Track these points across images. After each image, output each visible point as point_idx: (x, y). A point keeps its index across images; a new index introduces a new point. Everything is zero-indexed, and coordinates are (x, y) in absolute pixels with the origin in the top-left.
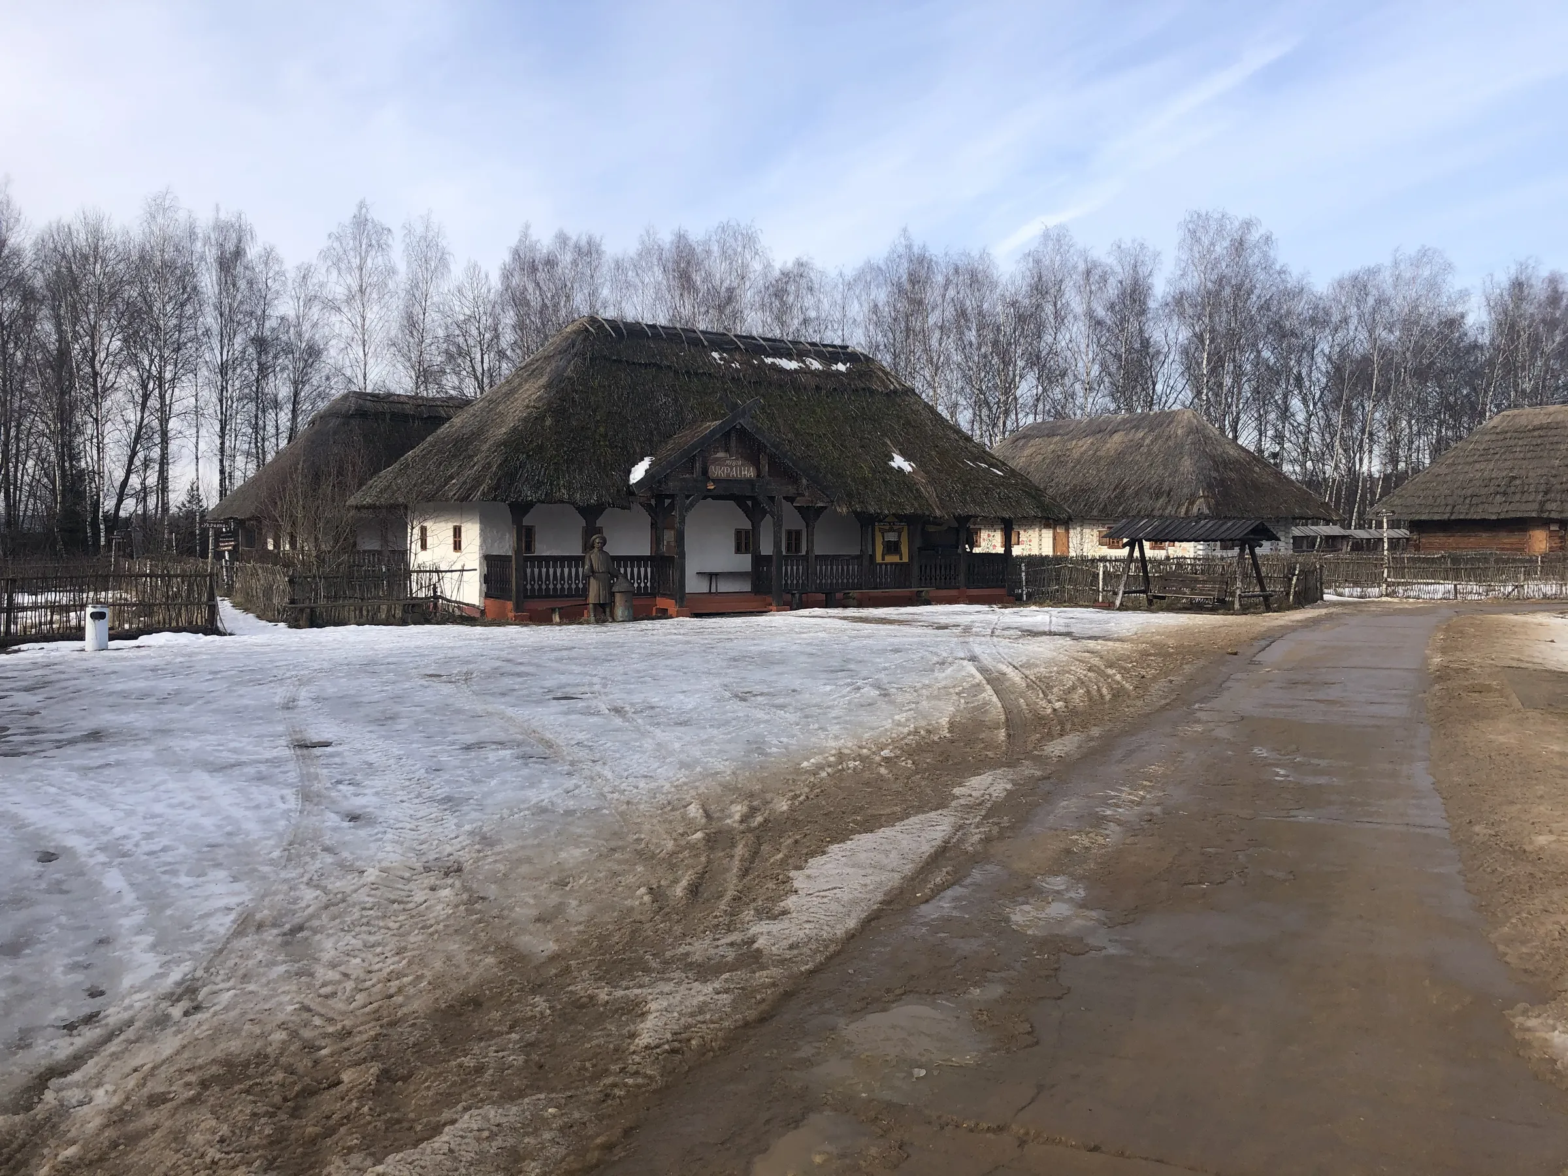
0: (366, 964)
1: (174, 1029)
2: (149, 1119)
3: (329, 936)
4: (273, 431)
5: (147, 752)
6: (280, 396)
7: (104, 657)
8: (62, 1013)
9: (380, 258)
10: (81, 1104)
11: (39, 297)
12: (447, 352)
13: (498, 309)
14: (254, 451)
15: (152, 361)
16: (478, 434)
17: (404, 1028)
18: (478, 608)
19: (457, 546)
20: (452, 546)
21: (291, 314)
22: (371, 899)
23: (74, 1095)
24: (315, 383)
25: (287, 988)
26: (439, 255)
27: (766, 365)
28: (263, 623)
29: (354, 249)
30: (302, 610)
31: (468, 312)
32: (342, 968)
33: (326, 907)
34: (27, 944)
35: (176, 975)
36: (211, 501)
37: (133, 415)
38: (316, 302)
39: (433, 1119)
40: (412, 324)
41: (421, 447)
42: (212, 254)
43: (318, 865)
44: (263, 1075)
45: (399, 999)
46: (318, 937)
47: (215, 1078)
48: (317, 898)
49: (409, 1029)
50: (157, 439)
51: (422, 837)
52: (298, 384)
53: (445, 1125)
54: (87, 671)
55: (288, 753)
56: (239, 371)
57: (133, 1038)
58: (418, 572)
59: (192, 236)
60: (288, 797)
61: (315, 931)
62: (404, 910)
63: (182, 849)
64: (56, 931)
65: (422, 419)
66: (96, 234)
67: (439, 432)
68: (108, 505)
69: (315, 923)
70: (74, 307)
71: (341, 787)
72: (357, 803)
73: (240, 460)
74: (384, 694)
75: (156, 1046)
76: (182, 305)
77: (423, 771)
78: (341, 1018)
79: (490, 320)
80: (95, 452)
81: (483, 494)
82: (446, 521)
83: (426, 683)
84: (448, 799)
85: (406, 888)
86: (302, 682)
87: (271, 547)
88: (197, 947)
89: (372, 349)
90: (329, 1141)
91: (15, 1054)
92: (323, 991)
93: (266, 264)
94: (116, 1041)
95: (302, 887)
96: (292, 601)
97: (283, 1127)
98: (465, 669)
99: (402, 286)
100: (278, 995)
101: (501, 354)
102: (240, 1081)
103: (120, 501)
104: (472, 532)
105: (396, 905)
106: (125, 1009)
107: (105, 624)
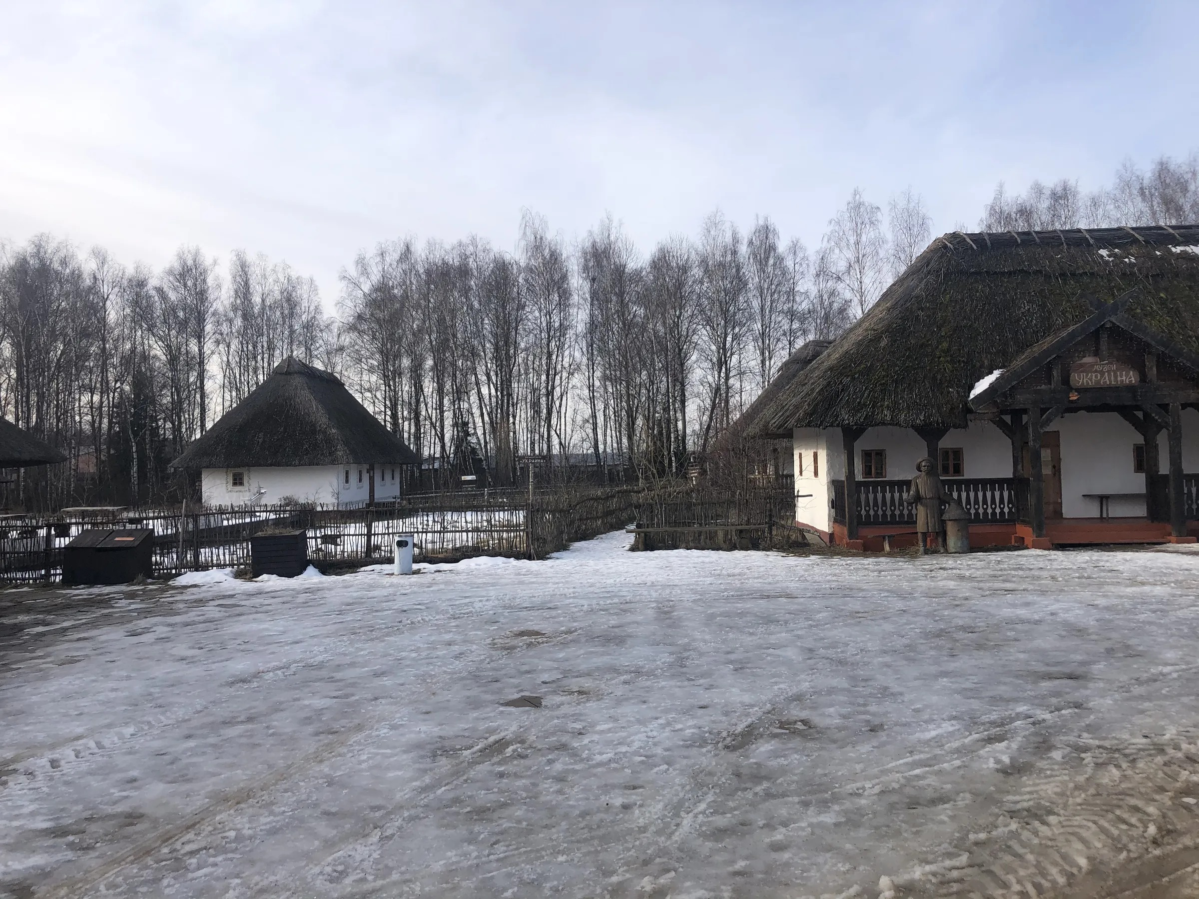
9: (872, 232)
18: (826, 532)
19: (816, 472)
20: (813, 472)
26: (920, 222)
27: (1172, 254)
29: (852, 229)
30: (639, 534)
82: (811, 447)
93: (794, 253)
104: (823, 461)
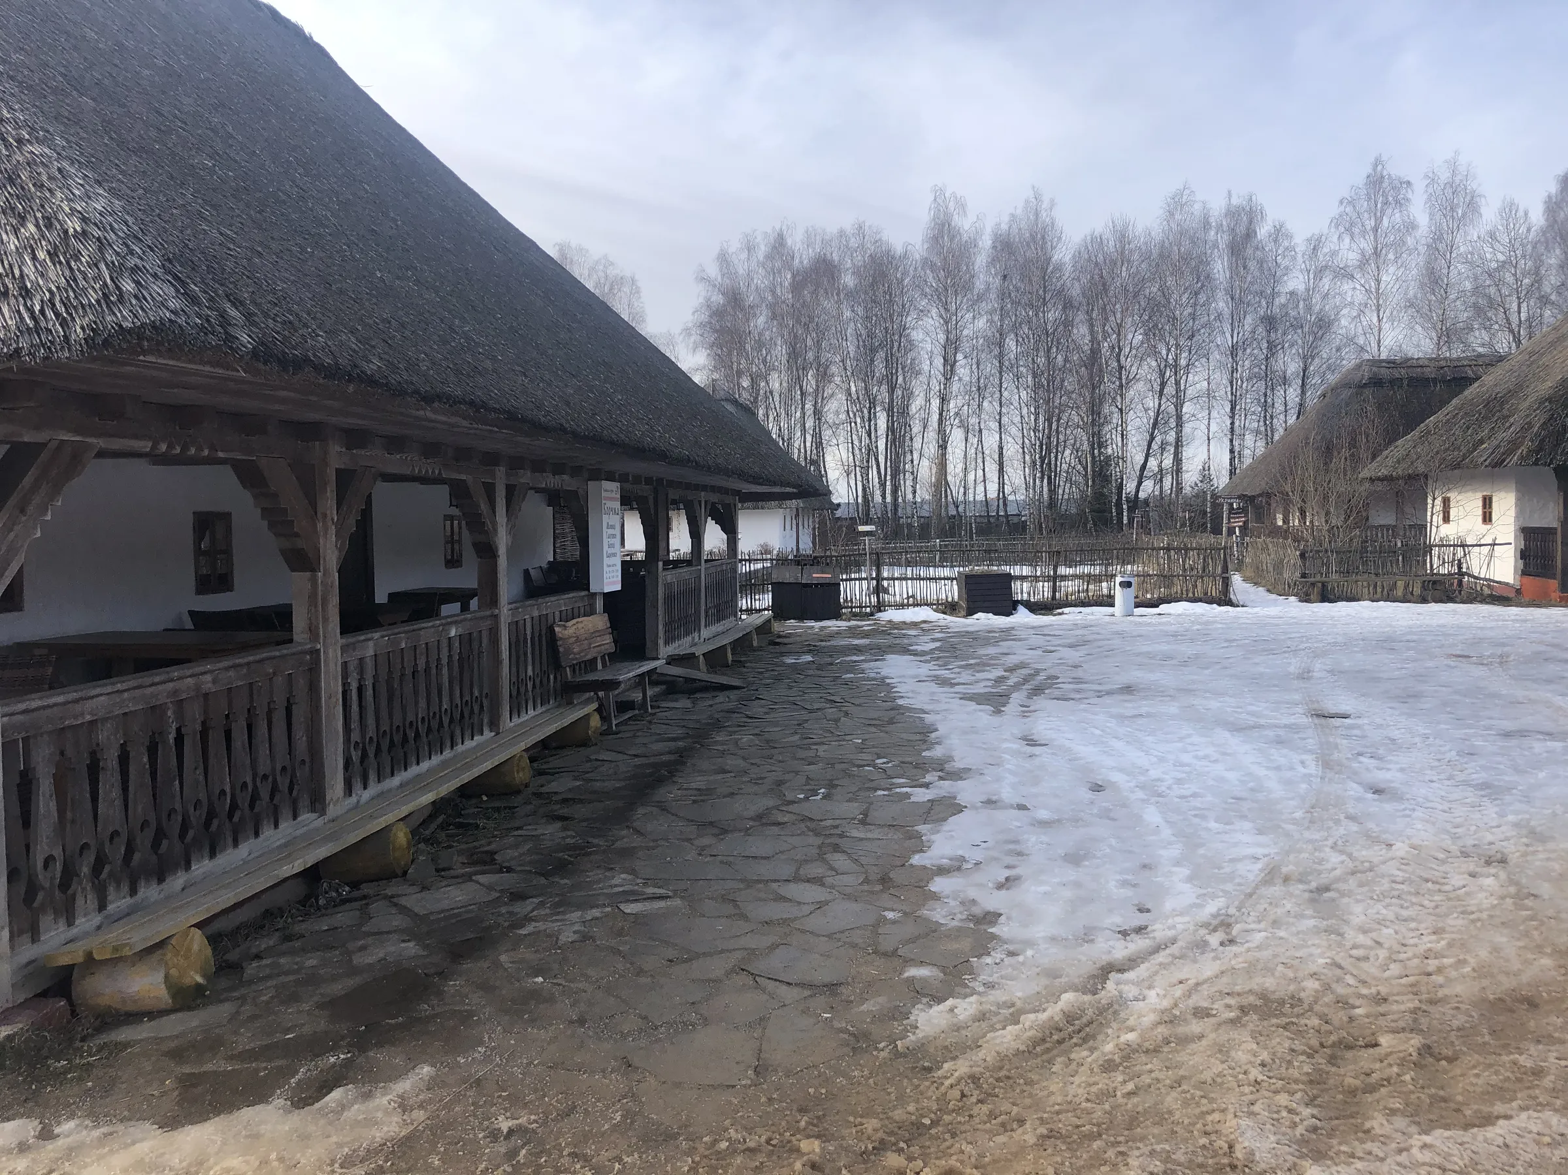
0: (1398, 937)
1: (1212, 954)
2: (1195, 1027)
3: (1358, 901)
4: (1282, 408)
5: (1173, 709)
6: (1289, 372)
7: (1131, 622)
8: (1117, 920)
9: (1397, 215)
10: (1136, 999)
11: (1076, 304)
12: (1475, 306)
13: (1541, 249)
14: (1263, 429)
15: (1169, 350)
16: (1517, 390)
17: (1446, 1009)
18: (1512, 586)
19: (1487, 518)
20: (1480, 519)
21: (1301, 287)
22: (1400, 873)
23: (1130, 991)
24: (1325, 356)
25: (1316, 942)
26: (1468, 199)
28: (1274, 596)
29: (1369, 211)
30: (1313, 584)
31: (1501, 258)
32: (1374, 935)
33: (1353, 873)
34: (1085, 857)
35: (1212, 907)
36: (1221, 480)
37: (1151, 403)
38: (1327, 272)
39: (1486, 1109)
40: (1433, 280)
41: (1445, 410)
42: (1223, 240)
43: (1342, 831)
44: (1298, 1016)
45: (1440, 979)
46: (1345, 900)
47: (1254, 1008)
48: (1343, 862)
49: (1452, 1012)
50: (1173, 424)
51: (1458, 820)
52: (1306, 360)
53: (1498, 1118)
54: (1118, 633)
55: (1305, 720)
56: (1248, 351)
57: (1177, 954)
58: (1439, 546)
59: (1206, 225)
60: (1307, 763)
61: (1343, 894)
62: (1440, 891)
63: (1209, 798)
64: (1108, 850)
65: (1444, 382)
66: (1122, 237)
67: (1466, 393)
68: (1130, 487)
69: (1342, 886)
70: (1104, 309)
71: (1361, 759)
72: (1381, 777)
73: (1249, 439)
74: (1404, 671)
75: (1197, 965)
76: (1196, 294)
77: (1454, 753)
78: (1374, 983)
79: (1530, 263)
80: (1119, 439)
81: (1522, 457)
82: (1474, 490)
83: (1452, 664)
84: (1485, 785)
85: (1442, 868)
86: (1317, 654)
87: (1280, 523)
88: (1229, 887)
89: (1388, 313)
90: (1369, 1098)
91: (1082, 946)
92: (1354, 952)
93: (1275, 241)
94: (1162, 953)
95: (1327, 850)
96: (1304, 576)
97: (1320, 1070)
98: (1499, 651)
99: (1423, 241)
100: (1308, 947)
101: (1544, 301)
102: (1276, 1016)
103: (1140, 483)
104: (1506, 505)
105: (1430, 885)
106: (1169, 928)
107: (1132, 591)
